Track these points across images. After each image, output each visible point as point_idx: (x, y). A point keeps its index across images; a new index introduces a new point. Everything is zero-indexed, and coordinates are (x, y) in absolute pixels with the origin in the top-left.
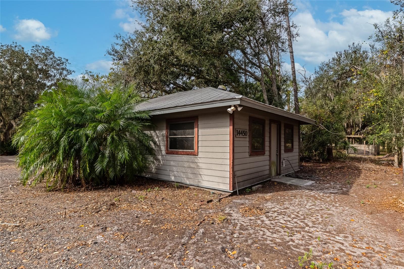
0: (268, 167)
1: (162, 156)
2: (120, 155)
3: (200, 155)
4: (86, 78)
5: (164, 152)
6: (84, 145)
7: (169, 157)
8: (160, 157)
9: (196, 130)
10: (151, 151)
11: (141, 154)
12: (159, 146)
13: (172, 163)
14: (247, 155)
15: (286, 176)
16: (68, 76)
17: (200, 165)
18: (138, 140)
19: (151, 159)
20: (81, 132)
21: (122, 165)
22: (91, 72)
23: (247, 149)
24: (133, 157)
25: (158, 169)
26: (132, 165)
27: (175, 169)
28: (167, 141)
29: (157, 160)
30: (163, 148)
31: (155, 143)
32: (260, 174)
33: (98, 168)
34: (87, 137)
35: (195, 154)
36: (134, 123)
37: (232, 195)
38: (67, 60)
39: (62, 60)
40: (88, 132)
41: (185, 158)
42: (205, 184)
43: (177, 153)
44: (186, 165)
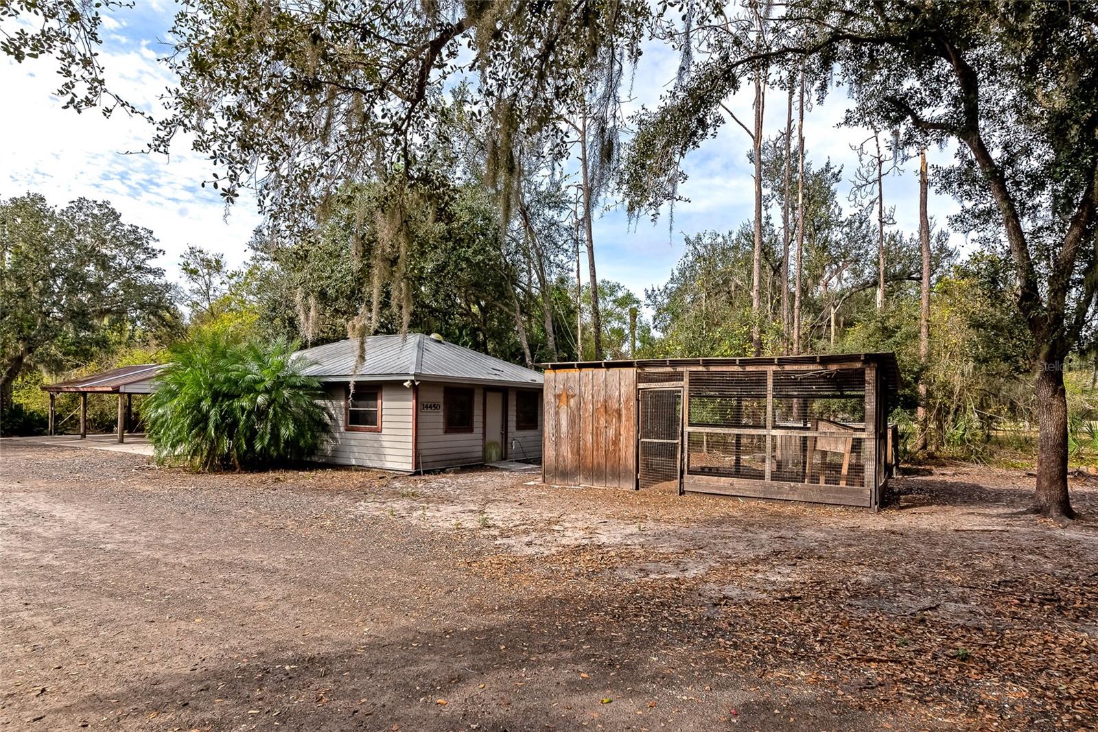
0: (480, 448)
1: (340, 433)
2: (283, 431)
3: (384, 431)
4: (192, 267)
5: (342, 429)
6: (239, 420)
7: (350, 435)
8: (337, 435)
9: (379, 401)
10: (325, 428)
11: (309, 429)
12: (336, 421)
13: (353, 442)
14: (441, 432)
15: (516, 461)
16: (148, 262)
17: (385, 444)
18: (306, 411)
19: (325, 437)
20: (236, 404)
21: (286, 442)
22: (201, 252)
23: (441, 425)
24: (300, 433)
25: (335, 451)
26: (298, 442)
27: (355, 449)
28: (346, 414)
29: (334, 438)
30: (341, 423)
31: (331, 417)
32: (464, 456)
33: (258, 447)
34: (243, 409)
35: (379, 431)
36: (301, 393)
37: (415, 474)
38: (151, 232)
39: (139, 230)
40: (244, 404)
41: (368, 435)
42: (389, 465)
43: (358, 430)
44: (370, 444)
